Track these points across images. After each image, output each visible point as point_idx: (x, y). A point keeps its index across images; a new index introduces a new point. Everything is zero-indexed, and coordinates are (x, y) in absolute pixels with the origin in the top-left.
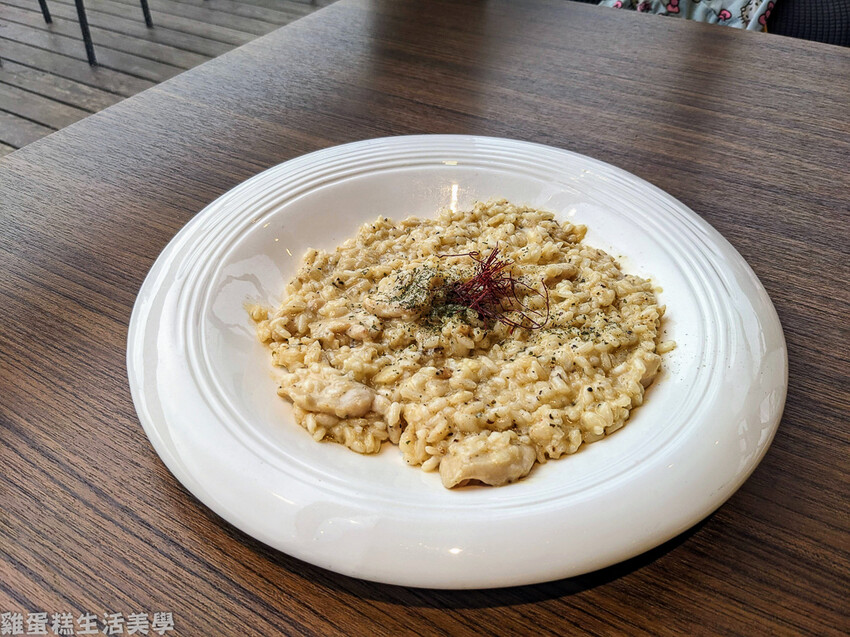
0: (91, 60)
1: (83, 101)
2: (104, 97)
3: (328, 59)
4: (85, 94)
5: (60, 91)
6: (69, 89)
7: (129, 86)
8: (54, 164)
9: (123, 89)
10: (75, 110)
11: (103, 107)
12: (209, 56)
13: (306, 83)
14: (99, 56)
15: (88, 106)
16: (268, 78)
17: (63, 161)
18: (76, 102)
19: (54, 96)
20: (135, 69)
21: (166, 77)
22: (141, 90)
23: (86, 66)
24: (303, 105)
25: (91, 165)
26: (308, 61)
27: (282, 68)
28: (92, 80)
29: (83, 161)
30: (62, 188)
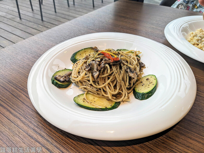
0: (42, 20)
1: (40, 29)
2: (45, 28)
3: (107, 18)
4: (40, 27)
5: (35, 26)
6: (37, 26)
7: (51, 26)
8: (44, 39)
9: (49, 27)
10: (38, 31)
11: (45, 30)
12: (69, 20)
13: (103, 23)
14: (44, 19)
15: (41, 30)
16: (93, 22)
17: (46, 38)
18: (38, 29)
19: (33, 28)
20: (52, 22)
21: (60, 24)
22: (54, 27)
23: (41, 21)
24: (103, 28)
25: (53, 39)
26: (103, 18)
27: (97, 19)
28: (42, 24)
29: (51, 38)
30: (46, 44)
